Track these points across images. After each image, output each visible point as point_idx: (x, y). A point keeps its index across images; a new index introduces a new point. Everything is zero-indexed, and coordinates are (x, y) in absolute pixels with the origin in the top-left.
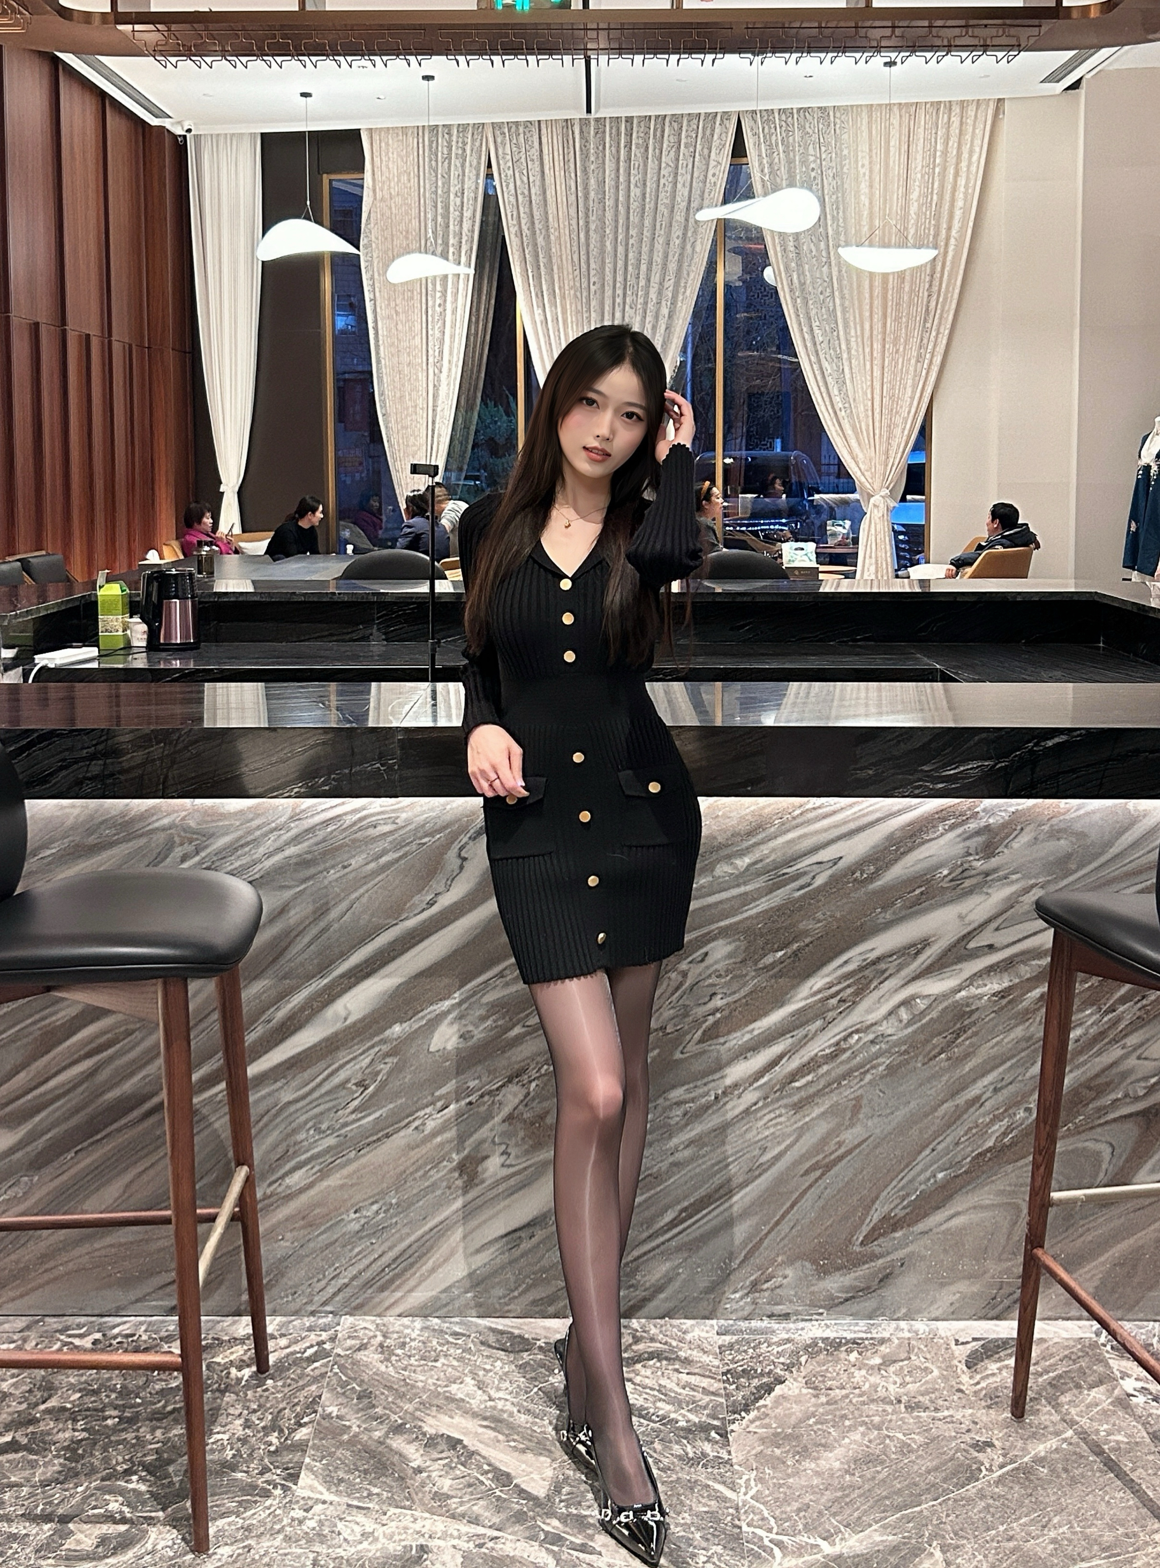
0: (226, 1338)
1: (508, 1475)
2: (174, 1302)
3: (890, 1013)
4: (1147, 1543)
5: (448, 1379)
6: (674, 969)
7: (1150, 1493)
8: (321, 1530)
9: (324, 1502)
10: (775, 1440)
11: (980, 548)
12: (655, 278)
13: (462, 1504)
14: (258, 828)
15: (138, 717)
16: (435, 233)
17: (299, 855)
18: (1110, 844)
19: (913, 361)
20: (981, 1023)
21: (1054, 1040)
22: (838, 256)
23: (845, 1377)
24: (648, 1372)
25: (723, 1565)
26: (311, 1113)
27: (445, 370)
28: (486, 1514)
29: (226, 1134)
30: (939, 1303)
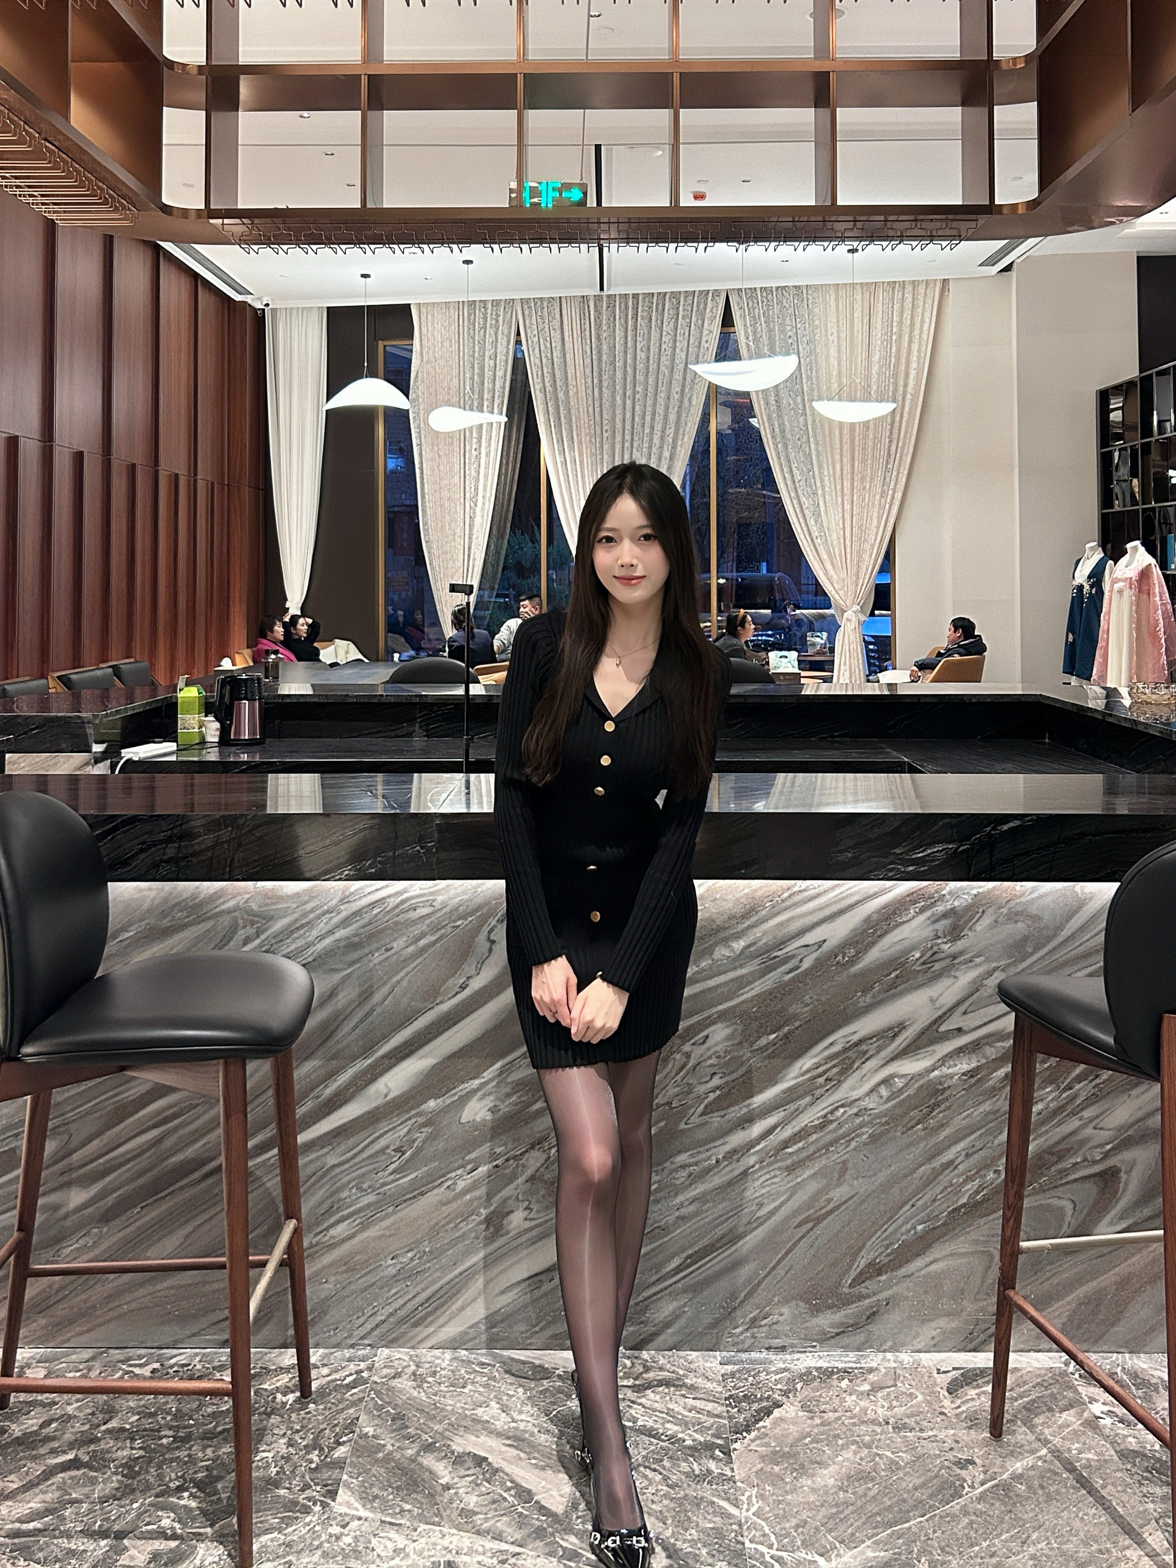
0: (273, 1367)
1: (529, 1492)
2: (226, 1336)
3: (872, 1091)
4: (1119, 1559)
5: (474, 1403)
6: (678, 1051)
7: (1119, 1509)
8: (356, 1546)
9: (360, 1519)
10: (774, 1457)
11: (940, 655)
12: (658, 427)
13: (486, 1520)
14: (312, 910)
15: (210, 804)
16: (472, 389)
17: (347, 938)
18: (1060, 928)
19: (878, 497)
20: (953, 1099)
21: (1018, 1112)
22: (813, 409)
23: (837, 1401)
24: (658, 1398)
26: (354, 1174)
27: (480, 504)
28: (509, 1530)
29: (277, 1193)
30: (921, 1338)
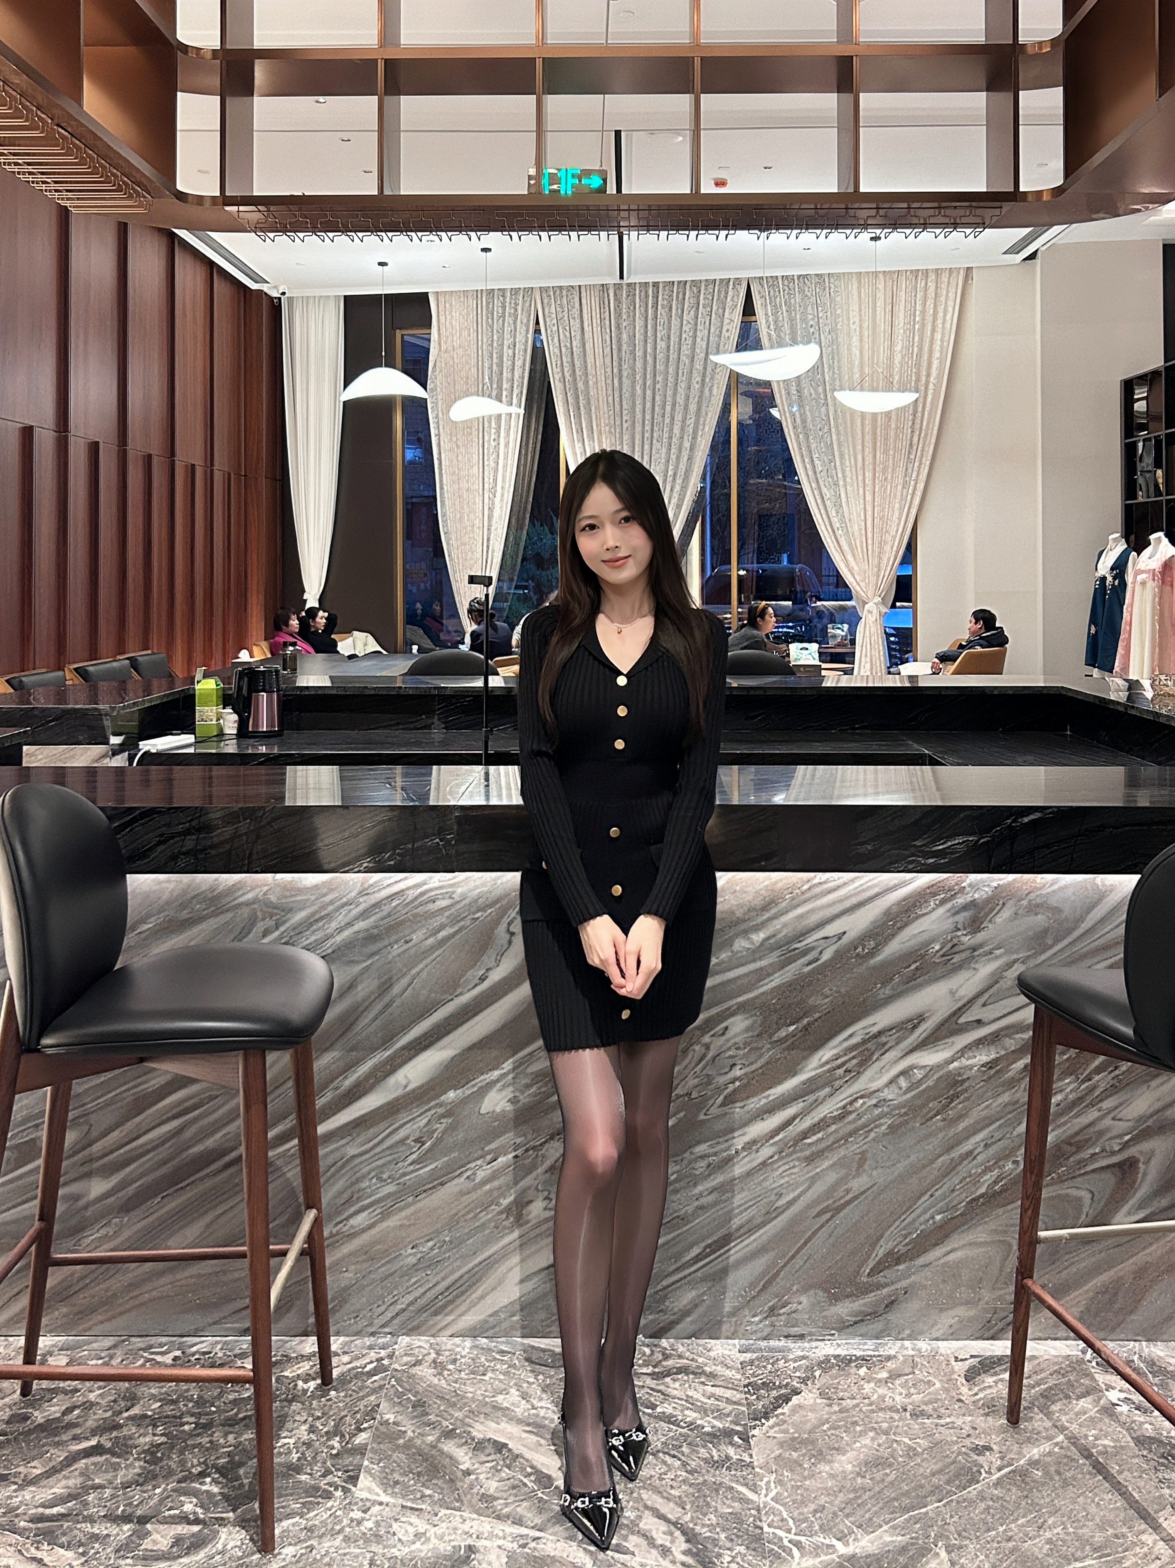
0: (294, 1355)
1: (550, 1478)
2: (248, 1324)
3: (891, 1082)
4: (1134, 1544)
5: (495, 1390)
6: (697, 1042)
7: (1136, 1495)
8: (378, 1530)
9: (381, 1504)
10: (793, 1444)
11: (961, 647)
12: (678, 417)
13: (506, 1505)
14: (332, 902)
15: (228, 796)
16: (490, 379)
17: (367, 930)
18: (1081, 919)
19: (900, 488)
20: (972, 1090)
21: (1037, 1102)
22: (834, 399)
23: (855, 1389)
24: (677, 1385)
25: (746, 1565)
26: (373, 1165)
27: (498, 494)
28: (529, 1515)
29: (298, 1183)
30: (939, 1326)
